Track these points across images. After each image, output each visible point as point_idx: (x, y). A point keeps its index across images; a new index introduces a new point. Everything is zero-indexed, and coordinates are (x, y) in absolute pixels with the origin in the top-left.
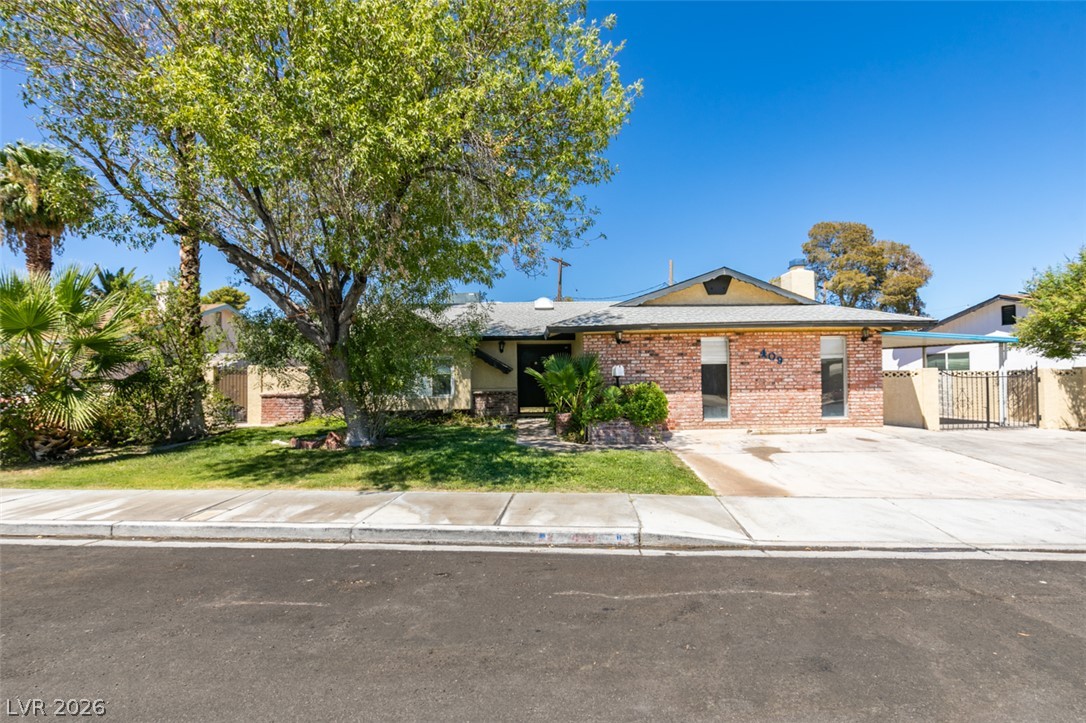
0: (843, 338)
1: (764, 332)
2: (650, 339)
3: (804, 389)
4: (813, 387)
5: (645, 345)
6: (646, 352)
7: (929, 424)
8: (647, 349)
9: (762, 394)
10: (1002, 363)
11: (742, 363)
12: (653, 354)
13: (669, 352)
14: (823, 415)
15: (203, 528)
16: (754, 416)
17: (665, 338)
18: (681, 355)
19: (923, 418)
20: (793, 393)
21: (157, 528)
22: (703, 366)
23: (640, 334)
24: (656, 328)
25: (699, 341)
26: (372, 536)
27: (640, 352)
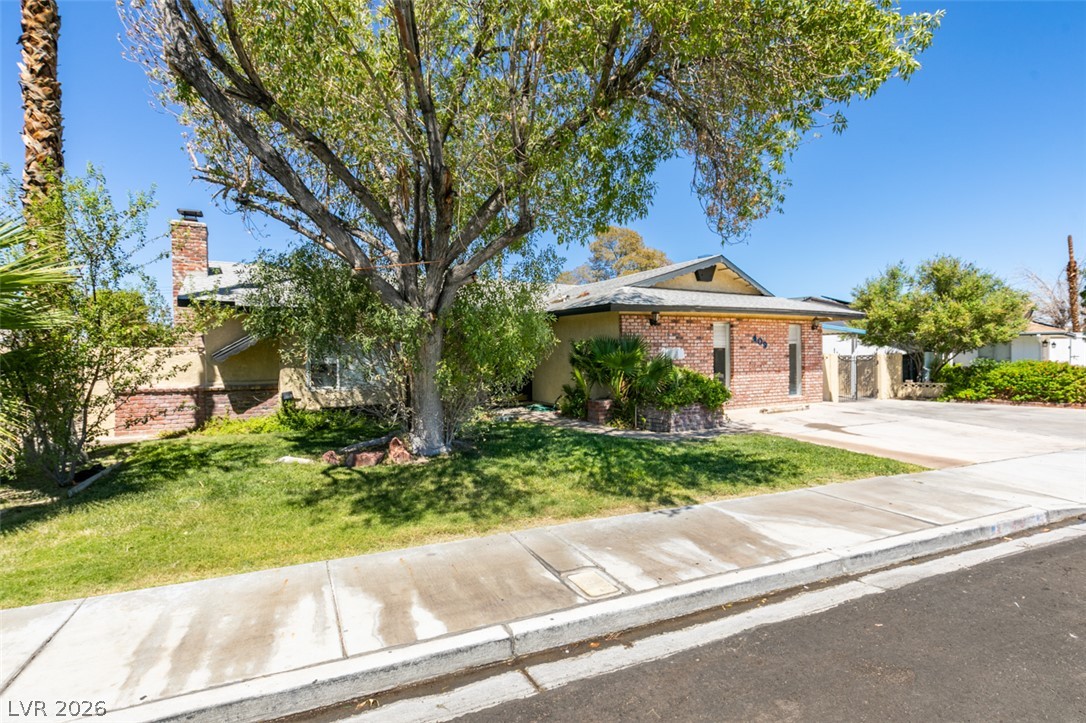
0: (799, 327)
1: (755, 318)
2: (676, 322)
3: (779, 371)
4: (785, 370)
5: (673, 327)
6: (674, 335)
7: (833, 399)
8: (674, 331)
9: (753, 376)
10: (853, 351)
11: (741, 347)
12: (679, 337)
13: (691, 335)
14: (790, 393)
15: (665, 602)
16: (748, 396)
17: (688, 322)
18: (699, 338)
19: (830, 394)
20: (773, 375)
21: (593, 621)
22: (715, 349)
23: (668, 316)
24: (699, 310)
25: (712, 325)
26: (863, 564)
27: (669, 335)
